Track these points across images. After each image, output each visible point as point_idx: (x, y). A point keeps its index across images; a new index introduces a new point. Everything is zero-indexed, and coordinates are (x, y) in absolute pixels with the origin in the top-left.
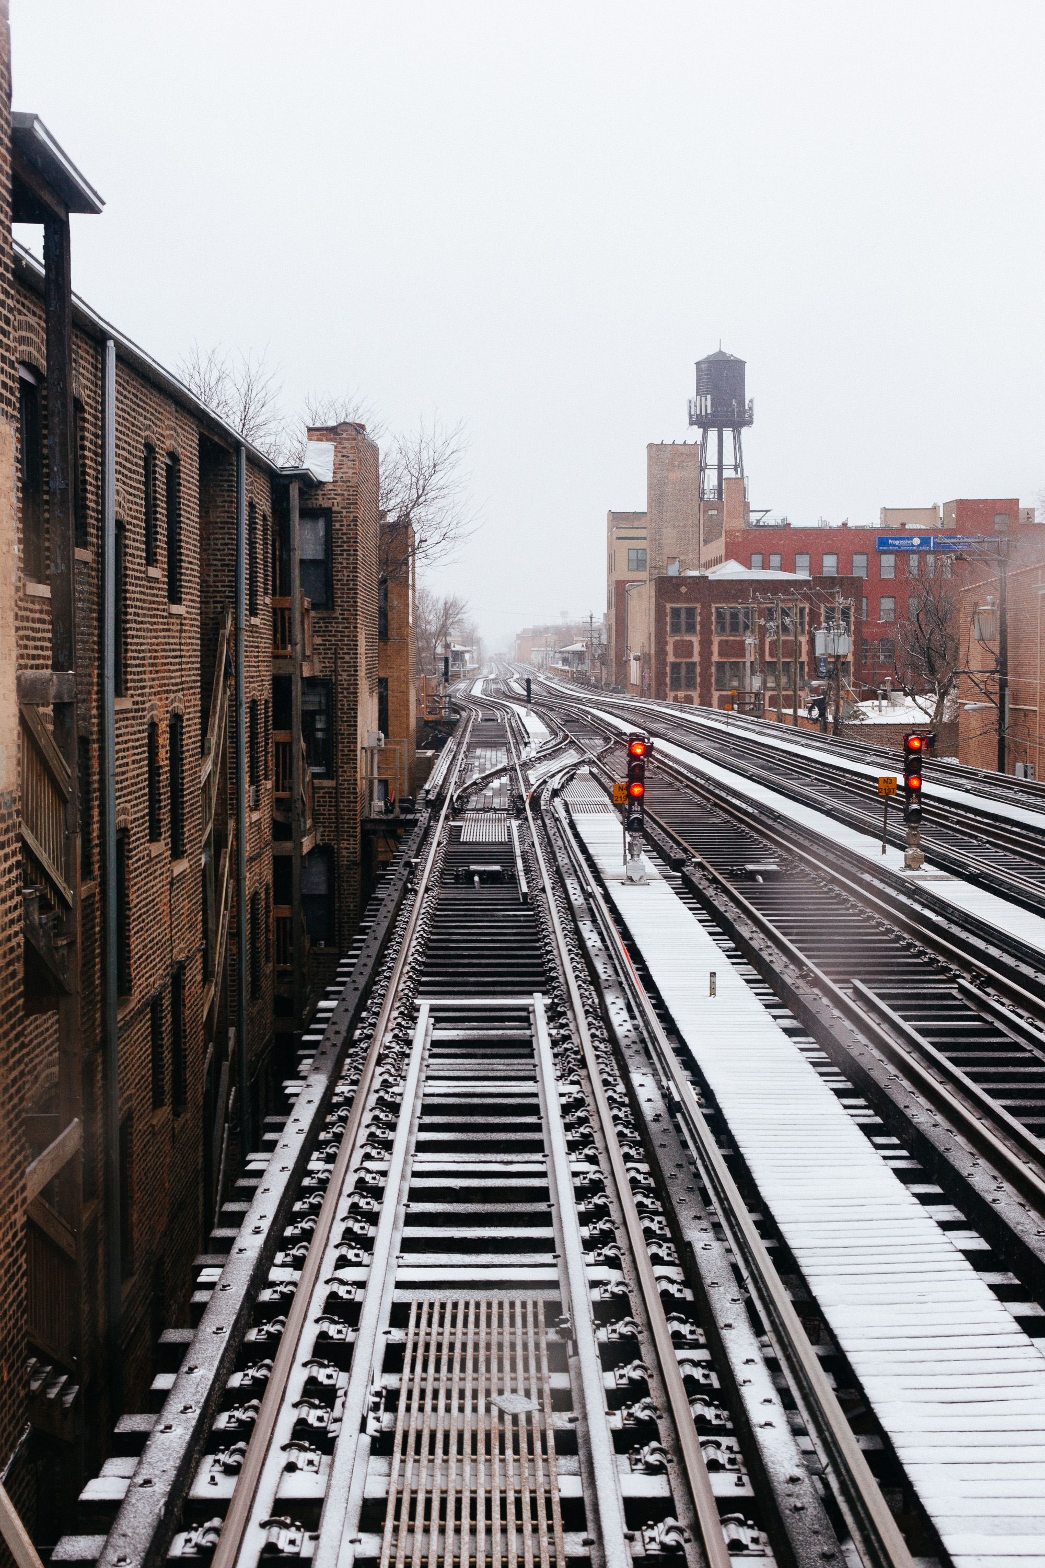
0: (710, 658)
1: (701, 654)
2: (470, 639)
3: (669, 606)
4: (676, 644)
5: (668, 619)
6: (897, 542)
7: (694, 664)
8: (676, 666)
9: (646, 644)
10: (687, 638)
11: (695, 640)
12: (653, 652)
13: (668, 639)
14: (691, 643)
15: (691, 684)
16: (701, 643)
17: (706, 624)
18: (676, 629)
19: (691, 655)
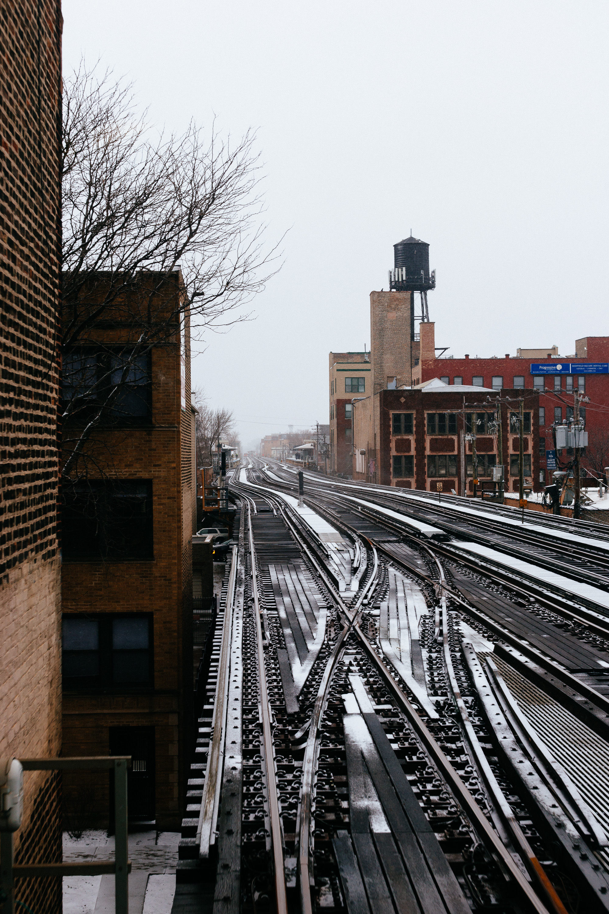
0: (424, 452)
1: (416, 449)
2: (234, 442)
3: (392, 412)
4: (397, 442)
5: (391, 423)
6: (545, 368)
7: (412, 456)
8: (397, 459)
9: (372, 442)
10: (406, 437)
11: (412, 438)
12: (378, 447)
13: (391, 437)
14: (409, 441)
15: (410, 473)
16: (416, 441)
17: (420, 425)
18: (397, 430)
19: (409, 450)
